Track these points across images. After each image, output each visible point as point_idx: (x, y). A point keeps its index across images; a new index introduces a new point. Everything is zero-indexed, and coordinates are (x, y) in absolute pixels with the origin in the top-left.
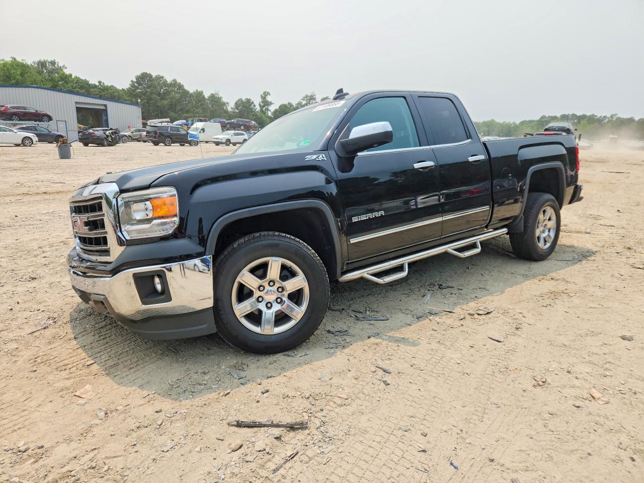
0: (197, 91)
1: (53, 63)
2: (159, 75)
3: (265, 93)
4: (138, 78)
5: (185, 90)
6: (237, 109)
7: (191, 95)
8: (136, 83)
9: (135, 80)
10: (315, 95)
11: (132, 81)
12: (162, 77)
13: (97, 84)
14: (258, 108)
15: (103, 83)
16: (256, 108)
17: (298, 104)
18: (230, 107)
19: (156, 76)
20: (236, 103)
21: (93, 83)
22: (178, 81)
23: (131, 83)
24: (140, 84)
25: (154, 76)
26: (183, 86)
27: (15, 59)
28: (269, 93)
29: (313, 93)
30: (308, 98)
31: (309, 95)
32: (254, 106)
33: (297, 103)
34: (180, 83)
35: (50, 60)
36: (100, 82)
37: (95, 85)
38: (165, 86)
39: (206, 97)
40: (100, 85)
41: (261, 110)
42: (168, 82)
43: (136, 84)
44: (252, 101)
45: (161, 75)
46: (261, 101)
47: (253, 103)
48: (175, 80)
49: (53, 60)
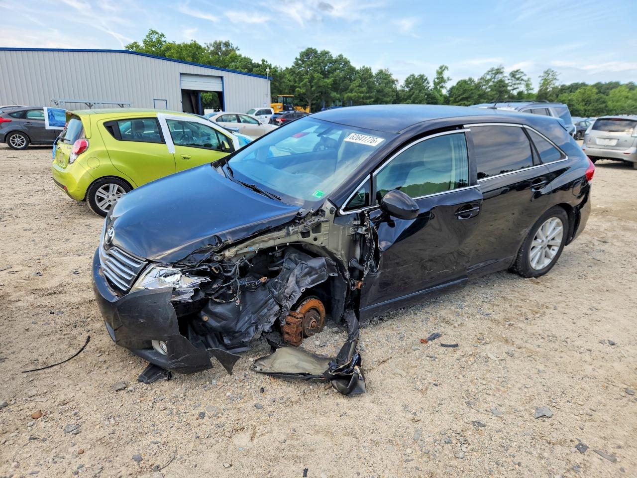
0: (364, 67)
1: (227, 44)
2: (324, 51)
3: (441, 68)
4: (302, 55)
5: (351, 66)
6: (408, 87)
7: (358, 72)
8: (300, 60)
9: (299, 57)
10: (503, 68)
11: (296, 58)
12: (327, 53)
13: (260, 63)
14: (431, 85)
15: (267, 62)
16: (429, 85)
17: (481, 79)
18: (399, 85)
19: (321, 53)
20: (407, 79)
21: (256, 62)
22: (344, 57)
23: (295, 61)
24: (303, 62)
25: (319, 52)
26: (349, 61)
27: (195, 41)
28: (447, 68)
29: (501, 65)
30: (494, 72)
31: (496, 68)
32: (428, 83)
33: (480, 77)
34: (346, 59)
35: (224, 42)
36: (263, 61)
37: (258, 63)
38: (330, 63)
39: (374, 74)
40: (263, 63)
41: (435, 88)
42: (334, 58)
43: (300, 62)
44: (425, 78)
45: (327, 50)
46: (436, 77)
47: (426, 79)
48: (341, 56)
49: (227, 41)
